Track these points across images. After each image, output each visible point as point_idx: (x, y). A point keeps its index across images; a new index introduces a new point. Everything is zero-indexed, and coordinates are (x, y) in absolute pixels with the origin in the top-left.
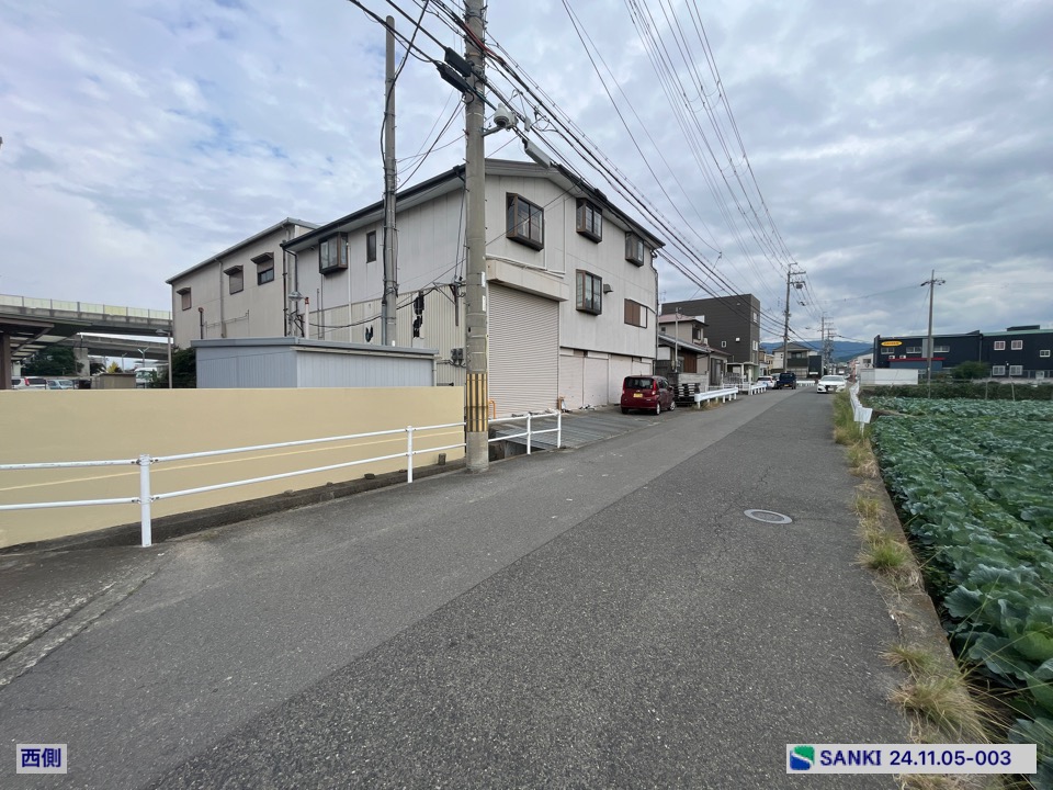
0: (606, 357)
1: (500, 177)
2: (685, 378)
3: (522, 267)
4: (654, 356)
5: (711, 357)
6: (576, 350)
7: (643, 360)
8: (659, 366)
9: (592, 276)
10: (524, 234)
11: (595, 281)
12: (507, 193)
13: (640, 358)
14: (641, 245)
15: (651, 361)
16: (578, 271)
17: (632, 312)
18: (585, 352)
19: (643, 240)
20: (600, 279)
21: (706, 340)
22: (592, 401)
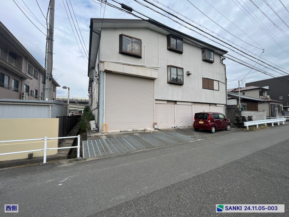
0: (191, 104)
1: (115, 29)
2: (246, 114)
3: (129, 65)
4: (225, 103)
5: (271, 103)
6: (168, 101)
7: (217, 105)
8: (228, 108)
9: (177, 68)
10: (128, 50)
11: (178, 70)
12: (120, 35)
13: (216, 104)
14: (212, 53)
15: (223, 106)
16: (168, 66)
17: (208, 84)
18: (175, 102)
19: (213, 51)
20: (182, 69)
21: (268, 97)
22: (180, 124)
